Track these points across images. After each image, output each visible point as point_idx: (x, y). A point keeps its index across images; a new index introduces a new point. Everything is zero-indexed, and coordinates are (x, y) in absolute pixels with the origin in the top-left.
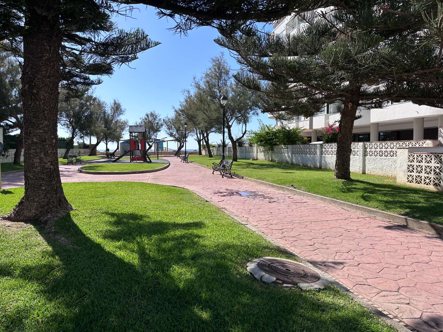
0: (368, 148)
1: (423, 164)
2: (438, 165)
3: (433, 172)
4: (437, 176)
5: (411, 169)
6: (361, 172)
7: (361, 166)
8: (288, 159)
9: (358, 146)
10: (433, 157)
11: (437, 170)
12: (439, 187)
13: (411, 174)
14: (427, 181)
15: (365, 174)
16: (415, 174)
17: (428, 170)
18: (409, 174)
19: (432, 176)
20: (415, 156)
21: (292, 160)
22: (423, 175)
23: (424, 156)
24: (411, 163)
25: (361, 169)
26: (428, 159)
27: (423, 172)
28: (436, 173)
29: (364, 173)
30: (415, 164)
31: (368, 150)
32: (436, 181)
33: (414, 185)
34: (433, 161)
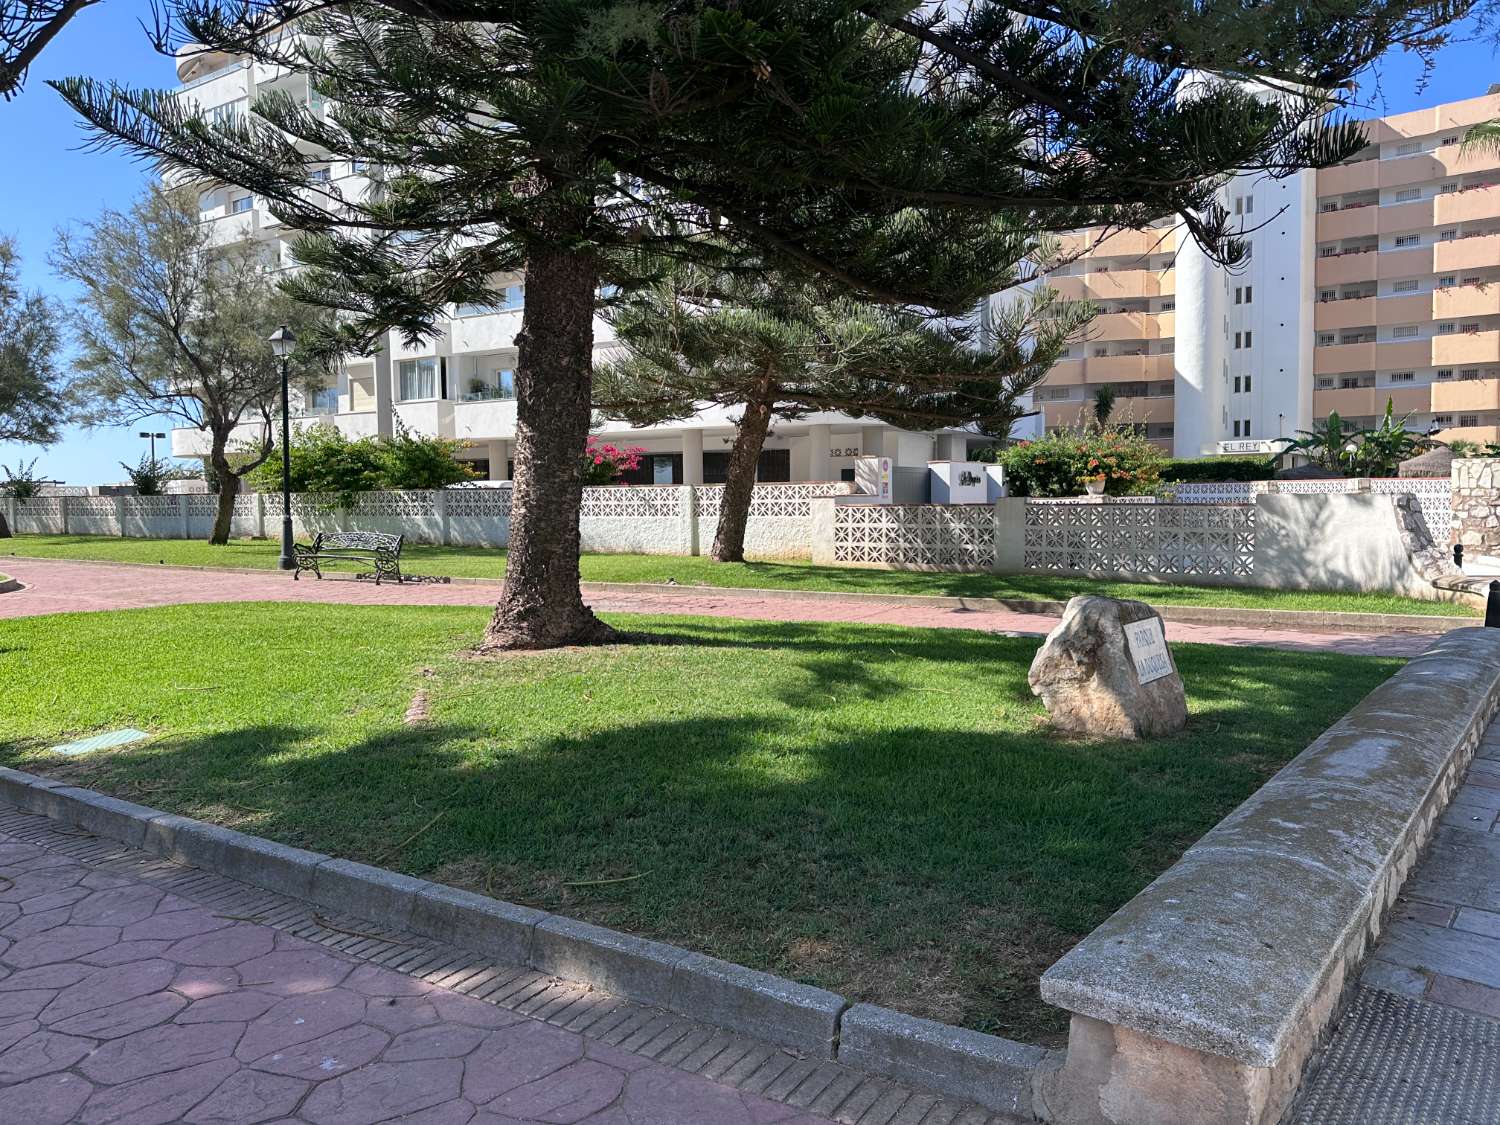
0: (705, 497)
1: (866, 525)
2: (893, 525)
3: (884, 539)
4: (893, 545)
5: (842, 535)
6: (689, 552)
7: (689, 537)
8: (426, 530)
9: (676, 494)
10: (884, 511)
11: (893, 535)
12: (896, 564)
13: (842, 544)
14: (875, 554)
15: (698, 555)
16: (850, 544)
17: (875, 535)
18: (839, 544)
19: (884, 545)
20: (850, 511)
21: (447, 533)
22: (866, 544)
23: (867, 511)
24: (842, 525)
25: (689, 544)
26: (875, 515)
27: (867, 539)
28: (889, 539)
29: (696, 553)
30: (850, 525)
31: (704, 502)
32: (891, 554)
33: (850, 564)
34: (884, 519)
